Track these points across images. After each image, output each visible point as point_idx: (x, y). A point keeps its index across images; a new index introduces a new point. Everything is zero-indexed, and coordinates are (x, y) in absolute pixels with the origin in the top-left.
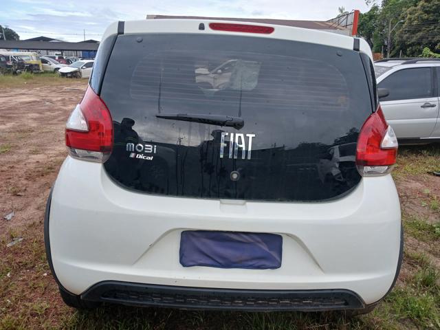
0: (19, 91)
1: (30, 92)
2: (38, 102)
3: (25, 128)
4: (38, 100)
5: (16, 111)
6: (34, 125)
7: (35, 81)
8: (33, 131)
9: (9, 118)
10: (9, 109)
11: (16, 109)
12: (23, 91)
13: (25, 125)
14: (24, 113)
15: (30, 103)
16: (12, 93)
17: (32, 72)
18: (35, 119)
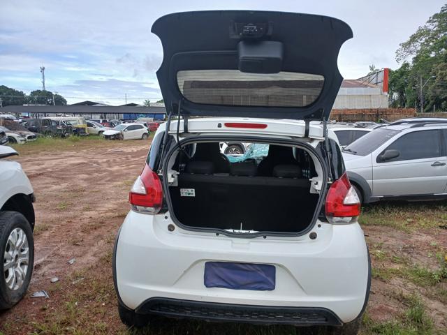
0: (67, 153)
1: (78, 154)
2: (86, 164)
3: (78, 188)
4: (86, 162)
5: (68, 173)
6: (85, 185)
7: (81, 143)
8: (84, 191)
9: (63, 178)
10: (62, 170)
11: (68, 170)
12: (71, 154)
13: (77, 185)
14: (75, 174)
15: (79, 164)
16: (63, 155)
17: (78, 135)
18: (85, 180)
